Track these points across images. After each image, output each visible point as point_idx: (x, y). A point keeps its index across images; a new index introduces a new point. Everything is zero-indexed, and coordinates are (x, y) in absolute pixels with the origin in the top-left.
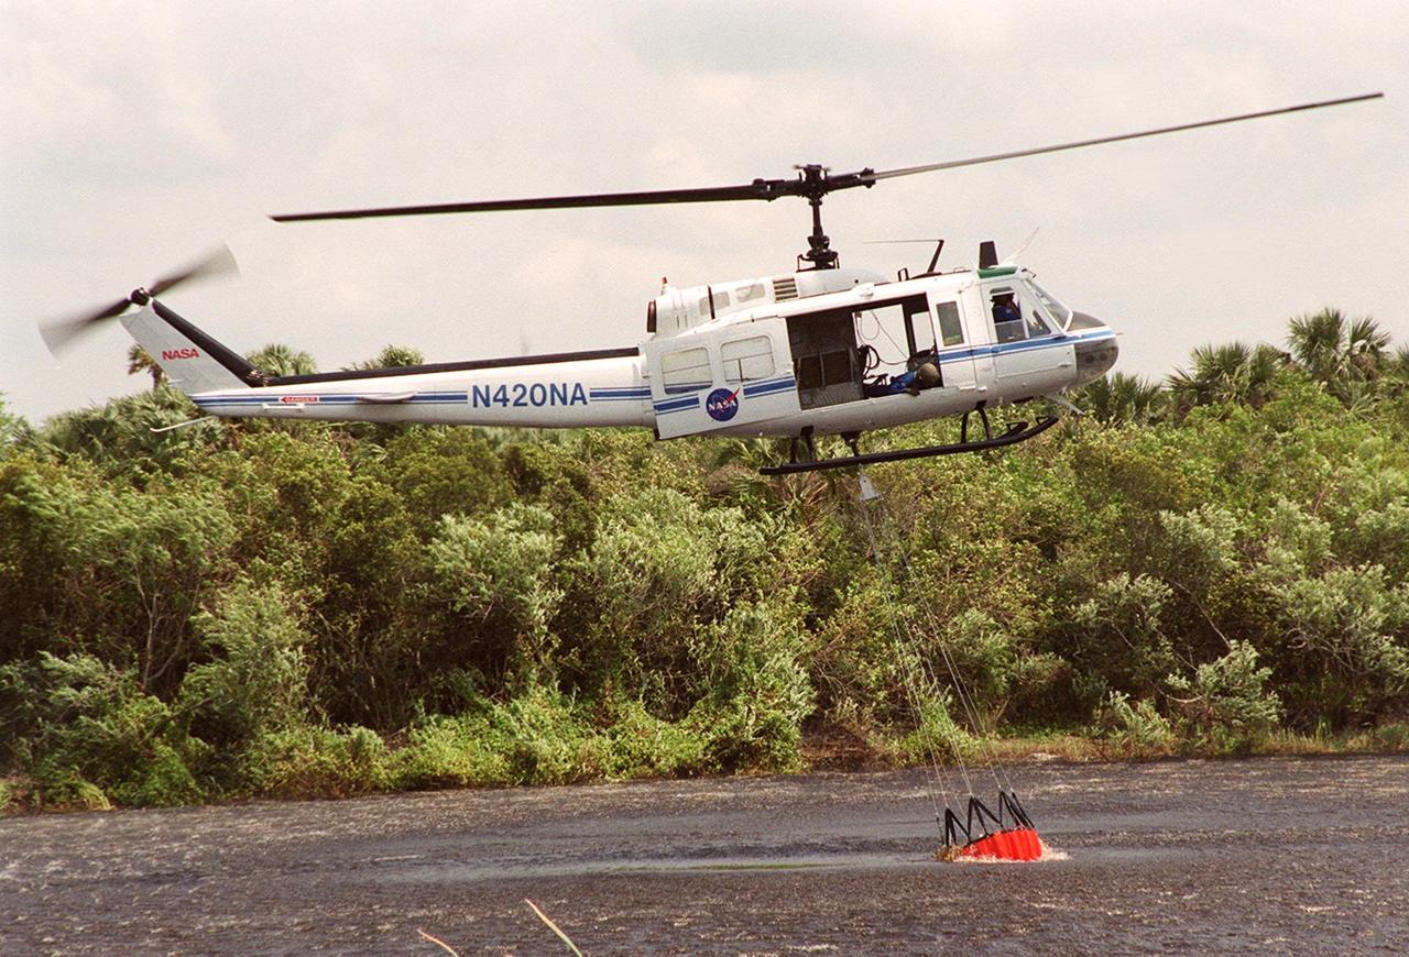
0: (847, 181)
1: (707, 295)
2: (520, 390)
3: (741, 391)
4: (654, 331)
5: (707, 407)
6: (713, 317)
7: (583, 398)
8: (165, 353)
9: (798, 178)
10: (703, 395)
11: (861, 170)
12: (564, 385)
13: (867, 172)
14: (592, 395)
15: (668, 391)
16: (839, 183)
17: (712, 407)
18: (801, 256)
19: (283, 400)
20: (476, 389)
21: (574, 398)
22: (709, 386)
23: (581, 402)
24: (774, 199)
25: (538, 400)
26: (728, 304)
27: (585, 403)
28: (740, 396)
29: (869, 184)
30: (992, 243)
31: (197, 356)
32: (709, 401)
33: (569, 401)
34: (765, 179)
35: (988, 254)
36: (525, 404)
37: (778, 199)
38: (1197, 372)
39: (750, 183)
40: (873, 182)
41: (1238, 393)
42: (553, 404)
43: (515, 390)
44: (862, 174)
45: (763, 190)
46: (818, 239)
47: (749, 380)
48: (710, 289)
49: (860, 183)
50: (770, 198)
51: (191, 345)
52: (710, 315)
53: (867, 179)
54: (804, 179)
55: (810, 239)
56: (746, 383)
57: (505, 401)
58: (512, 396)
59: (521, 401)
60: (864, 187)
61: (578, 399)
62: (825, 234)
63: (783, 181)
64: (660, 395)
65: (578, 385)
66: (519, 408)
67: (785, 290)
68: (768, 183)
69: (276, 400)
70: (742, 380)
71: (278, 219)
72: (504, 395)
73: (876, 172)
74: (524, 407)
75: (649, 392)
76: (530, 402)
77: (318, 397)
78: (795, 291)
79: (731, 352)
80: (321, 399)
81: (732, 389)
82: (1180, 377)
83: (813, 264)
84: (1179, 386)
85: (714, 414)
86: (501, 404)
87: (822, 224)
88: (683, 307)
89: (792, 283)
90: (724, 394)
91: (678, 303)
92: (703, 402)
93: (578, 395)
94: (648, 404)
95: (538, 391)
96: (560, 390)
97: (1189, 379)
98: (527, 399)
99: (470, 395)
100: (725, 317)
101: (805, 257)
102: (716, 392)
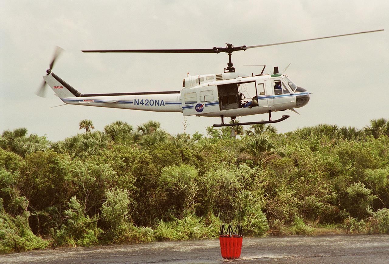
0: (239, 49)
1: (198, 78)
2: (147, 101)
3: (204, 105)
4: (184, 87)
5: (196, 108)
6: (199, 84)
7: (163, 104)
8: (54, 87)
9: (225, 47)
10: (195, 105)
11: (243, 46)
12: (159, 100)
13: (244, 46)
14: (166, 103)
15: (186, 103)
16: (237, 49)
17: (197, 108)
18: (225, 68)
19: (85, 101)
20: (135, 100)
21: (161, 104)
22: (196, 103)
23: (163, 105)
24: (218, 53)
25: (152, 104)
26: (204, 81)
27: (164, 105)
28: (204, 106)
29: (245, 50)
30: (277, 67)
31: (63, 88)
32: (196, 107)
33: (160, 105)
34: (217, 47)
35: (276, 70)
36: (148, 105)
37: (220, 53)
38: (372, 126)
39: (213, 48)
40: (246, 49)
41: (383, 132)
42: (155, 105)
43: (146, 101)
44: (243, 47)
45: (216, 50)
46: (230, 64)
47: (207, 102)
48: (199, 77)
49: (242, 49)
50: (217, 53)
51: (61, 85)
52: (198, 83)
53: (244, 48)
54: (227, 48)
55: (228, 64)
56: (206, 102)
57: (143, 104)
58: (145, 103)
59: (147, 104)
60: (243, 50)
61: (162, 104)
62: (232, 63)
63: (221, 48)
64: (184, 104)
65: (162, 101)
66: (147, 106)
67: (219, 78)
68: (217, 48)
69: (83, 101)
70: (205, 102)
71: (84, 51)
72: (143, 102)
73: (247, 46)
74: (148, 106)
75: (181, 103)
76: (149, 105)
77: (94, 100)
78: (222, 78)
79: (203, 94)
80: (94, 101)
81: (202, 104)
82: (367, 128)
83: (228, 71)
84: (367, 130)
85: (197, 110)
86: (142, 104)
87: (231, 60)
88: (192, 81)
89: (221, 76)
90: (200, 105)
91: (191, 80)
92: (194, 107)
93: (162, 103)
94: (181, 107)
95: (152, 102)
96: (158, 102)
97: (369, 128)
98: (149, 104)
99: (134, 102)
100: (203, 84)
101: (226, 69)
102: (198, 104)
